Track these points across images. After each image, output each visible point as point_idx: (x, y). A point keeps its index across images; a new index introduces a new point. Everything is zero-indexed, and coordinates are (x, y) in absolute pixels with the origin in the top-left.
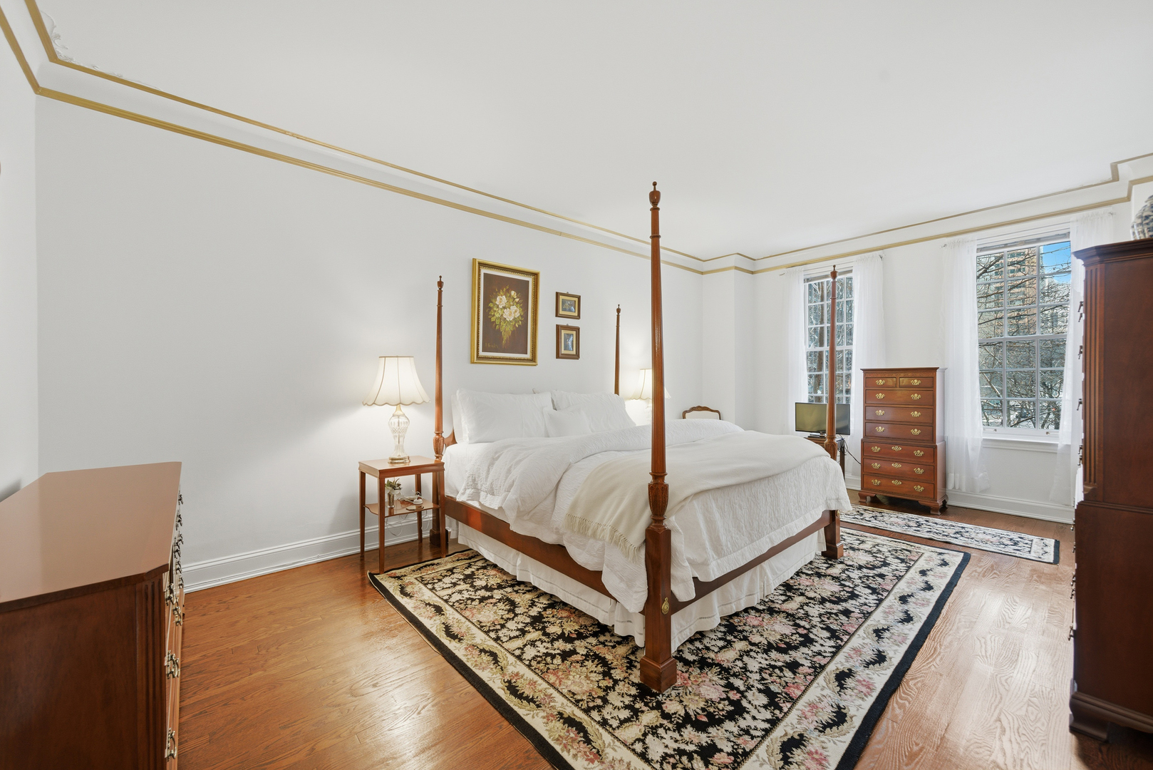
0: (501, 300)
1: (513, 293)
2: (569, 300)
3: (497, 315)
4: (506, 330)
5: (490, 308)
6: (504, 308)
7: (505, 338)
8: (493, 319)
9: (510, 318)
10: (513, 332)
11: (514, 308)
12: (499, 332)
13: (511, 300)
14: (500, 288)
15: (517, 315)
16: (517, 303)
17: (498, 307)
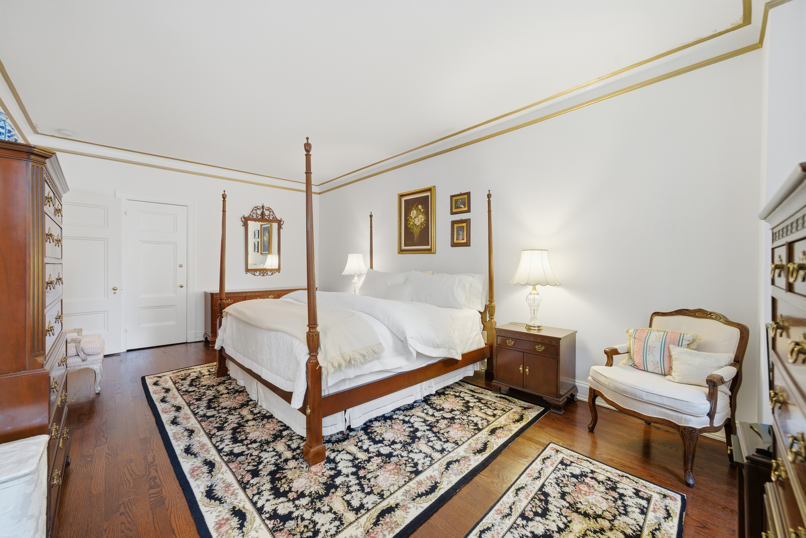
0: (414, 213)
1: (420, 207)
2: (460, 199)
3: (412, 223)
4: (416, 231)
5: (408, 220)
6: (415, 218)
7: (416, 237)
8: (409, 226)
9: (418, 223)
10: (420, 232)
11: (421, 216)
12: (413, 233)
13: (419, 211)
14: (413, 206)
15: (423, 220)
16: (423, 212)
17: (412, 218)
